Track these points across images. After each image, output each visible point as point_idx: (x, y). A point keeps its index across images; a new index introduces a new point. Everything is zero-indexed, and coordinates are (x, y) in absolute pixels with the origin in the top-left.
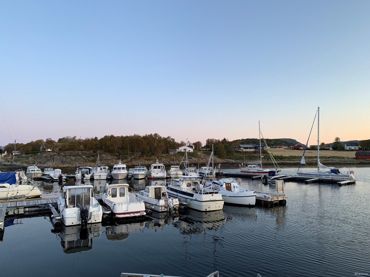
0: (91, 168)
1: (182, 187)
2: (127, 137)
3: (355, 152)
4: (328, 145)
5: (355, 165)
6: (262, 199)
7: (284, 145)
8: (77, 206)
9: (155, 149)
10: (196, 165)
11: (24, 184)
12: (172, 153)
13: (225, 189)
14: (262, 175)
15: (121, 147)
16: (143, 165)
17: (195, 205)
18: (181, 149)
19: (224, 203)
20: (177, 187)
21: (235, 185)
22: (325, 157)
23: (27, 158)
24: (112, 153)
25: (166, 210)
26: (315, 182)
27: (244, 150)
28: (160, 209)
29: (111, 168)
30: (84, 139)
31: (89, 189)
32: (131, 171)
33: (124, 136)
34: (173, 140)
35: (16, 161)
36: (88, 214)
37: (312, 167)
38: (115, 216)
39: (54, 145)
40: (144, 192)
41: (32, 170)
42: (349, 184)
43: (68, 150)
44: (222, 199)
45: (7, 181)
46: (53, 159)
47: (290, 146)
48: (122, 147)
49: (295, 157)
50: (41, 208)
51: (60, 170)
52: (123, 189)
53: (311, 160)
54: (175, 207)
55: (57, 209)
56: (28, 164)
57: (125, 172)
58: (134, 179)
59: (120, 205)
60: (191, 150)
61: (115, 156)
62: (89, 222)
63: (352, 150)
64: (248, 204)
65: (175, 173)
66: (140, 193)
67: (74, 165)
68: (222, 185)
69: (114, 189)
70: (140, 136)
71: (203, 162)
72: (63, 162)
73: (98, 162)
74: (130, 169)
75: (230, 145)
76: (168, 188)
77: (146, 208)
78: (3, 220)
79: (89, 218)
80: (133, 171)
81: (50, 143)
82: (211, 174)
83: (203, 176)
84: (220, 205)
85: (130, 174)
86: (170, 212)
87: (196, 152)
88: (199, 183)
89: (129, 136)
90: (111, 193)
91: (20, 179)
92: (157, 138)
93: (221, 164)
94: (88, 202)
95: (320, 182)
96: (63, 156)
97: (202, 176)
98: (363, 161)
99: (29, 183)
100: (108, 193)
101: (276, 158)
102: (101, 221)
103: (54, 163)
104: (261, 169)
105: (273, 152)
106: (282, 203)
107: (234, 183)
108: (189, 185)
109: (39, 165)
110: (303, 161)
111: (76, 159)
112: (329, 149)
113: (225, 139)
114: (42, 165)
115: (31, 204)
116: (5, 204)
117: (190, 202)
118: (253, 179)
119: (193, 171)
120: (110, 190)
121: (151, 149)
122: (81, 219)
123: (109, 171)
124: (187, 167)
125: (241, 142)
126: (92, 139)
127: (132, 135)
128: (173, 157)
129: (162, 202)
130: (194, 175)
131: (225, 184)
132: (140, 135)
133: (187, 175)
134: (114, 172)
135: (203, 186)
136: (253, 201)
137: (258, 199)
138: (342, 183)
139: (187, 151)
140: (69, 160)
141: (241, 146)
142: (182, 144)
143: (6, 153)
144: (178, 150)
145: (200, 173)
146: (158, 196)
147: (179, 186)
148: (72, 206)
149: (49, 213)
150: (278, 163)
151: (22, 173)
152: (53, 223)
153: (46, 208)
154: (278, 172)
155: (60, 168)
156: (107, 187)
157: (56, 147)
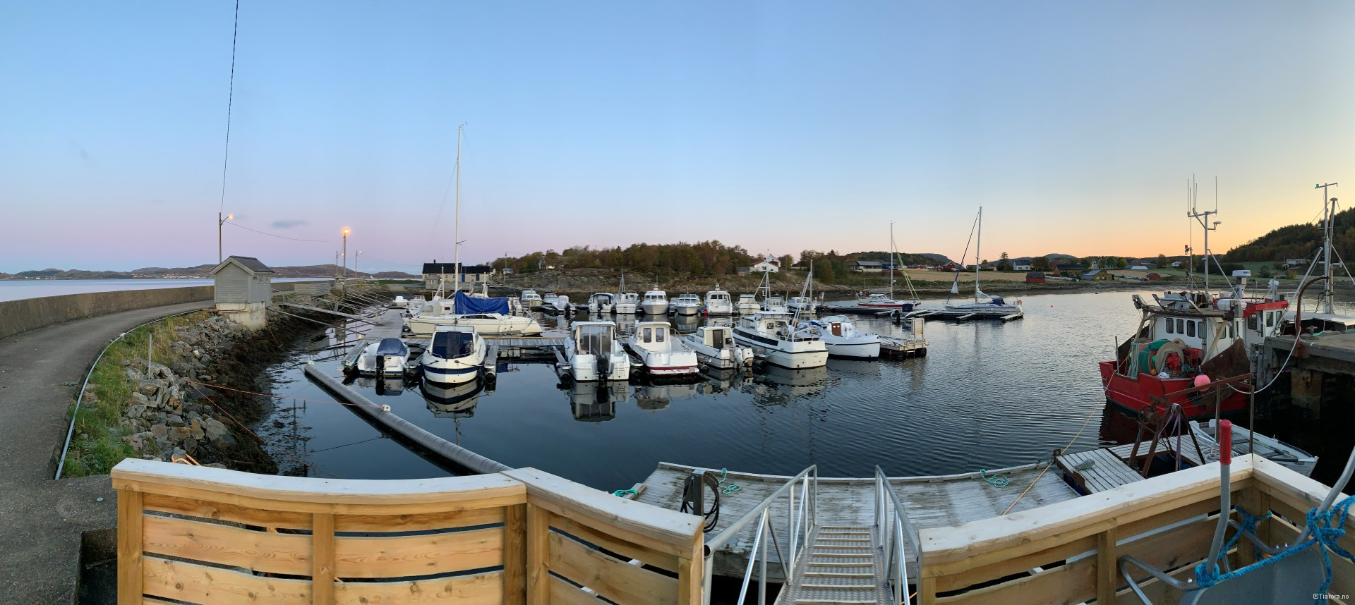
0: (611, 295)
1: (759, 329)
2: (668, 246)
3: (1025, 274)
4: (992, 264)
5: (1026, 292)
6: (889, 348)
7: (929, 265)
8: (593, 353)
9: (714, 266)
10: (782, 293)
11: (519, 316)
12: (742, 274)
13: (831, 333)
14: (893, 310)
15: (657, 263)
16: (693, 293)
17: (779, 359)
18: (758, 267)
19: (829, 355)
20: (751, 329)
21: (847, 327)
22: (987, 282)
23: (522, 278)
24: (643, 271)
25: (731, 366)
26: (970, 320)
27: (865, 270)
28: (722, 365)
29: (642, 296)
30: (600, 249)
31: (609, 327)
32: (675, 301)
33: (663, 245)
34: (745, 251)
35: (508, 282)
36: (608, 365)
37: (967, 298)
38: (649, 371)
39: (558, 258)
40: (695, 336)
41: (528, 297)
42: (1015, 319)
43: (576, 267)
44: (825, 349)
45: (498, 311)
46: (557, 280)
47: (937, 265)
48: (660, 262)
49: (944, 283)
50: (542, 352)
51: (568, 297)
52: (660, 331)
53: (966, 287)
54: (746, 361)
55: (564, 354)
56: (524, 287)
57: (664, 302)
58: (679, 314)
59: (658, 355)
60: (776, 269)
61: (648, 276)
62: (610, 378)
63: (1023, 271)
64: (867, 356)
65: (747, 306)
66: (690, 338)
67: (586, 291)
68: (826, 327)
69: (647, 330)
70: (688, 245)
71: (795, 288)
72: (570, 285)
73: (622, 286)
74: (672, 299)
75: (842, 262)
76: (735, 331)
77: (699, 361)
78: (495, 363)
79: (609, 372)
80: (676, 302)
81: (551, 256)
82: (808, 308)
83: (795, 312)
84: (822, 359)
85: (673, 307)
86: (738, 370)
87: (783, 272)
88: (787, 324)
89: (670, 244)
90: (642, 335)
91: (514, 308)
92: (717, 248)
93: (826, 292)
94: (608, 347)
95: (978, 318)
96: (570, 276)
97: (792, 312)
98: (1035, 286)
99: (525, 314)
100: (638, 335)
101: (915, 283)
102: (627, 377)
103: (558, 286)
104: (892, 301)
105: (911, 274)
106: (921, 353)
107: (846, 323)
108: (770, 327)
109: (538, 289)
110: (955, 290)
111: (589, 280)
112: (992, 270)
113: (832, 252)
114: (541, 289)
115: (529, 344)
116: (496, 341)
117: (772, 354)
118: (877, 317)
119: (778, 304)
120: (641, 332)
121: (706, 266)
122: (598, 372)
123: (639, 301)
124: (768, 297)
125: (861, 256)
126: (613, 250)
127: (676, 242)
128: (743, 280)
129: (725, 353)
130: (778, 309)
131: (830, 325)
132: (688, 243)
133: (767, 310)
134: (647, 302)
135: (794, 328)
136: (875, 351)
137: (883, 347)
138: (1006, 317)
139: (768, 269)
140: (580, 282)
141: (860, 263)
142: (760, 259)
143: (494, 271)
144: (752, 269)
145: (790, 307)
146: (719, 343)
147: (753, 328)
148: (584, 352)
149: (554, 361)
150: (918, 292)
151: (516, 299)
152: (559, 375)
153: (549, 352)
154: (916, 305)
155: (567, 294)
156: (635, 326)
157: (561, 262)
